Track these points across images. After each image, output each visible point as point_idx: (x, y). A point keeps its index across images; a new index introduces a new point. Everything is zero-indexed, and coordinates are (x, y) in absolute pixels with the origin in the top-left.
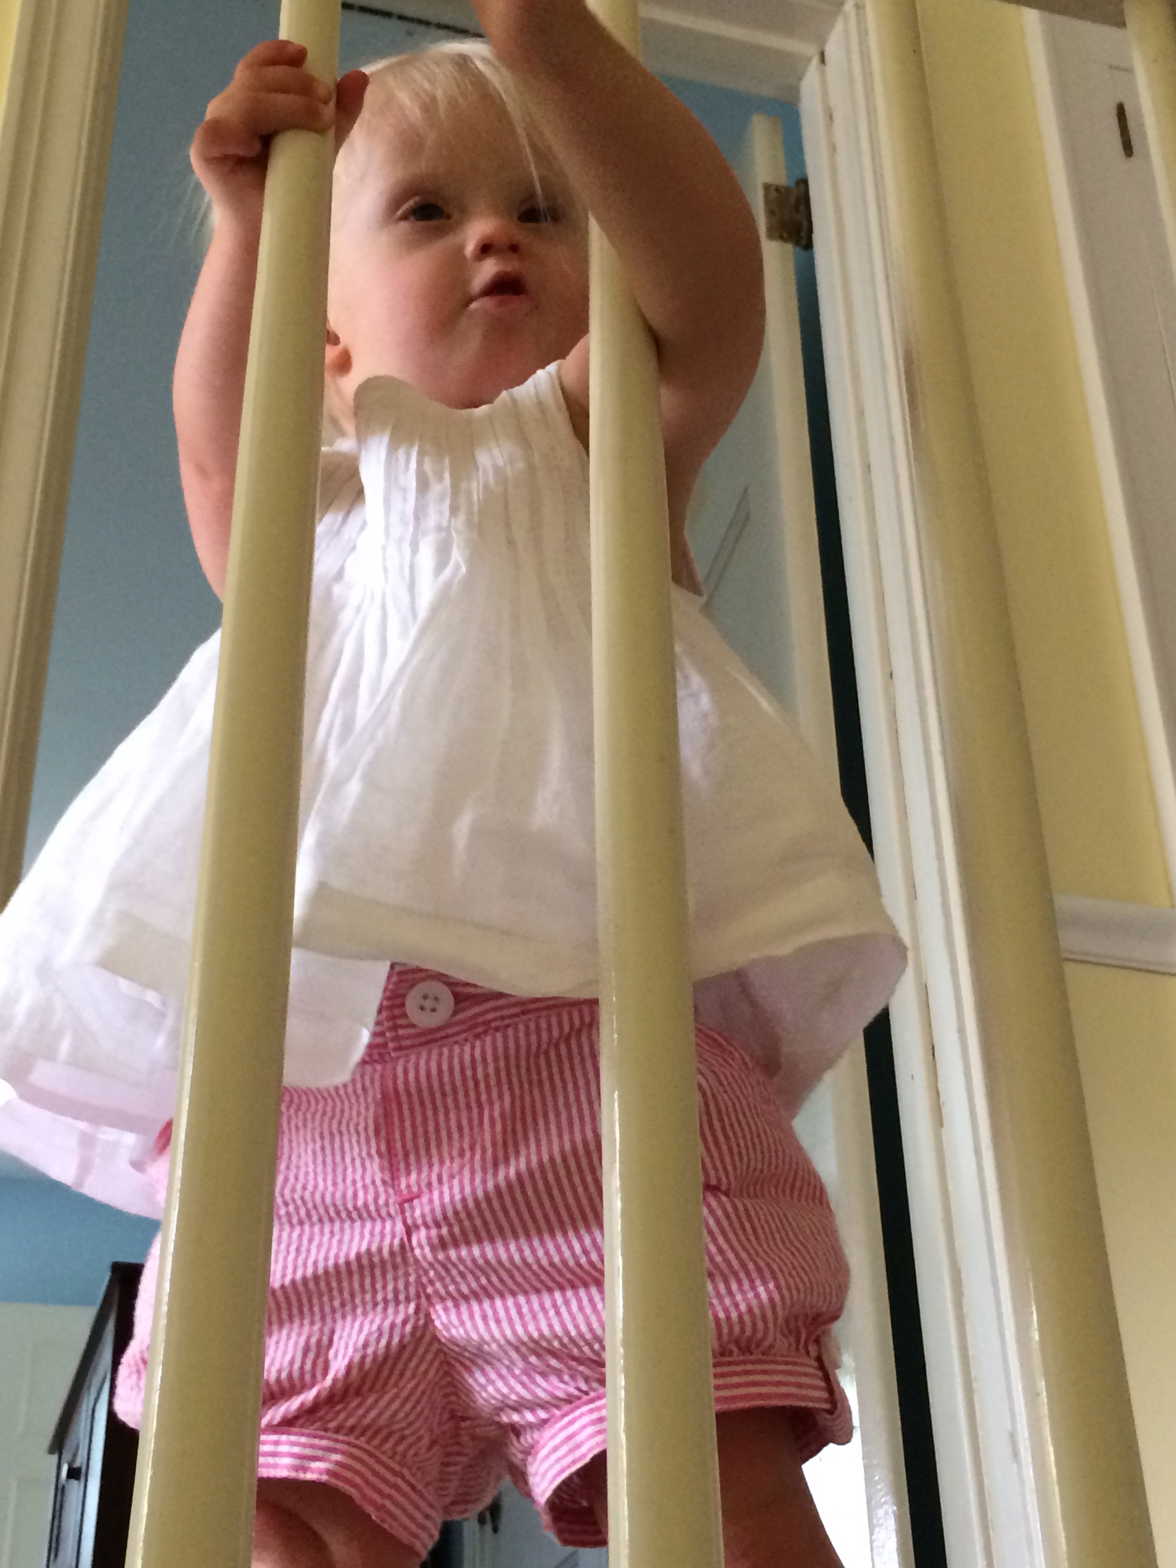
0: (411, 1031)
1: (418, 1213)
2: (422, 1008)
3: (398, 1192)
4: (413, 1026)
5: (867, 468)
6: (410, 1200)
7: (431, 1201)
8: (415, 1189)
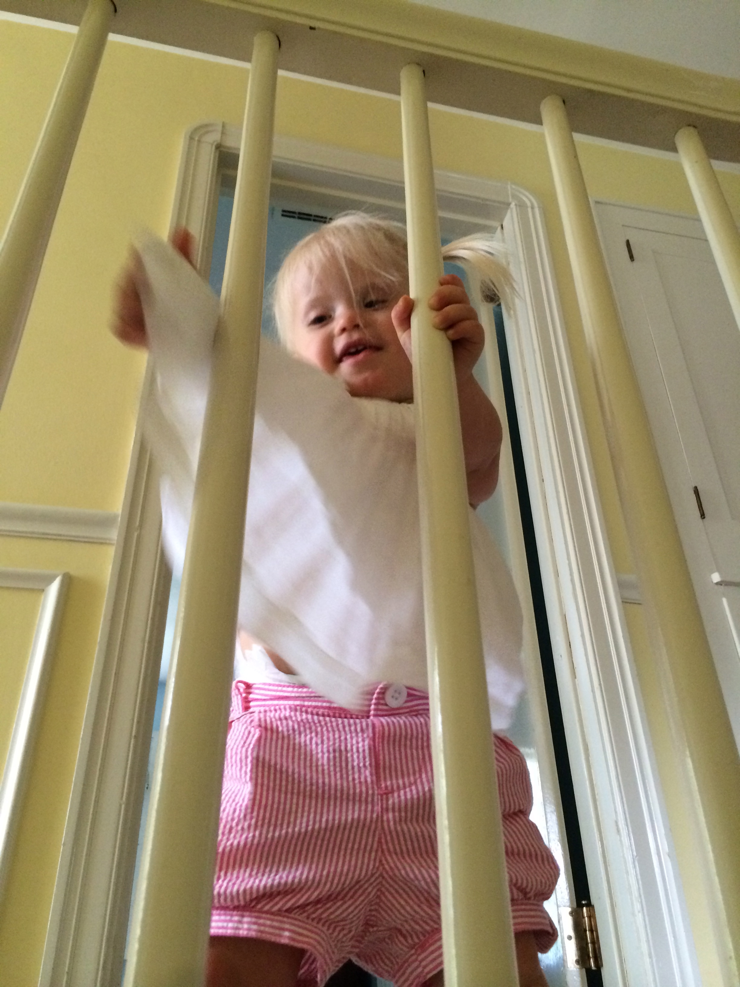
0: (385, 707)
1: (390, 802)
2: (393, 697)
3: (379, 787)
4: (386, 705)
5: (528, 393)
6: (387, 794)
7: (399, 796)
8: (390, 788)
